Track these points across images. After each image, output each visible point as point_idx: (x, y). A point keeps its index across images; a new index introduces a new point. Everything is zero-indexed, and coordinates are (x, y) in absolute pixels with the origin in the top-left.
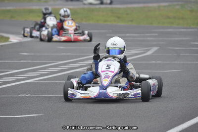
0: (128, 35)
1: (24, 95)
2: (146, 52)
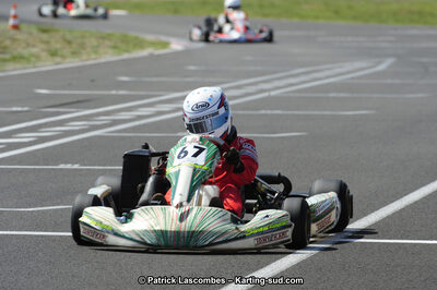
0: (349, 39)
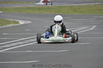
0: (80, 19)
1: (29, 51)
2: (90, 28)
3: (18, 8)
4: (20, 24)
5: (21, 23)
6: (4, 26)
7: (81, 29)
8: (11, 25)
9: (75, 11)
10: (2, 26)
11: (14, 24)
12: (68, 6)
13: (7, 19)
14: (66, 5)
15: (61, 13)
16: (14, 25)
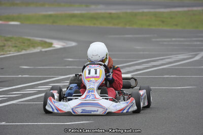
2: (194, 57)
3: (50, 16)
4: (54, 47)
5: (57, 45)
6: (23, 52)
7: (174, 58)
8: (38, 50)
9: (163, 22)
10: (19, 51)
11: (44, 47)
12: (149, 12)
13: (29, 38)
14: (146, 10)
15: (135, 27)
16: (43, 50)
